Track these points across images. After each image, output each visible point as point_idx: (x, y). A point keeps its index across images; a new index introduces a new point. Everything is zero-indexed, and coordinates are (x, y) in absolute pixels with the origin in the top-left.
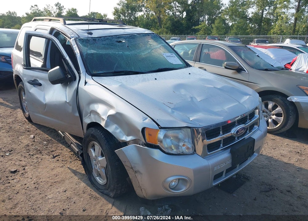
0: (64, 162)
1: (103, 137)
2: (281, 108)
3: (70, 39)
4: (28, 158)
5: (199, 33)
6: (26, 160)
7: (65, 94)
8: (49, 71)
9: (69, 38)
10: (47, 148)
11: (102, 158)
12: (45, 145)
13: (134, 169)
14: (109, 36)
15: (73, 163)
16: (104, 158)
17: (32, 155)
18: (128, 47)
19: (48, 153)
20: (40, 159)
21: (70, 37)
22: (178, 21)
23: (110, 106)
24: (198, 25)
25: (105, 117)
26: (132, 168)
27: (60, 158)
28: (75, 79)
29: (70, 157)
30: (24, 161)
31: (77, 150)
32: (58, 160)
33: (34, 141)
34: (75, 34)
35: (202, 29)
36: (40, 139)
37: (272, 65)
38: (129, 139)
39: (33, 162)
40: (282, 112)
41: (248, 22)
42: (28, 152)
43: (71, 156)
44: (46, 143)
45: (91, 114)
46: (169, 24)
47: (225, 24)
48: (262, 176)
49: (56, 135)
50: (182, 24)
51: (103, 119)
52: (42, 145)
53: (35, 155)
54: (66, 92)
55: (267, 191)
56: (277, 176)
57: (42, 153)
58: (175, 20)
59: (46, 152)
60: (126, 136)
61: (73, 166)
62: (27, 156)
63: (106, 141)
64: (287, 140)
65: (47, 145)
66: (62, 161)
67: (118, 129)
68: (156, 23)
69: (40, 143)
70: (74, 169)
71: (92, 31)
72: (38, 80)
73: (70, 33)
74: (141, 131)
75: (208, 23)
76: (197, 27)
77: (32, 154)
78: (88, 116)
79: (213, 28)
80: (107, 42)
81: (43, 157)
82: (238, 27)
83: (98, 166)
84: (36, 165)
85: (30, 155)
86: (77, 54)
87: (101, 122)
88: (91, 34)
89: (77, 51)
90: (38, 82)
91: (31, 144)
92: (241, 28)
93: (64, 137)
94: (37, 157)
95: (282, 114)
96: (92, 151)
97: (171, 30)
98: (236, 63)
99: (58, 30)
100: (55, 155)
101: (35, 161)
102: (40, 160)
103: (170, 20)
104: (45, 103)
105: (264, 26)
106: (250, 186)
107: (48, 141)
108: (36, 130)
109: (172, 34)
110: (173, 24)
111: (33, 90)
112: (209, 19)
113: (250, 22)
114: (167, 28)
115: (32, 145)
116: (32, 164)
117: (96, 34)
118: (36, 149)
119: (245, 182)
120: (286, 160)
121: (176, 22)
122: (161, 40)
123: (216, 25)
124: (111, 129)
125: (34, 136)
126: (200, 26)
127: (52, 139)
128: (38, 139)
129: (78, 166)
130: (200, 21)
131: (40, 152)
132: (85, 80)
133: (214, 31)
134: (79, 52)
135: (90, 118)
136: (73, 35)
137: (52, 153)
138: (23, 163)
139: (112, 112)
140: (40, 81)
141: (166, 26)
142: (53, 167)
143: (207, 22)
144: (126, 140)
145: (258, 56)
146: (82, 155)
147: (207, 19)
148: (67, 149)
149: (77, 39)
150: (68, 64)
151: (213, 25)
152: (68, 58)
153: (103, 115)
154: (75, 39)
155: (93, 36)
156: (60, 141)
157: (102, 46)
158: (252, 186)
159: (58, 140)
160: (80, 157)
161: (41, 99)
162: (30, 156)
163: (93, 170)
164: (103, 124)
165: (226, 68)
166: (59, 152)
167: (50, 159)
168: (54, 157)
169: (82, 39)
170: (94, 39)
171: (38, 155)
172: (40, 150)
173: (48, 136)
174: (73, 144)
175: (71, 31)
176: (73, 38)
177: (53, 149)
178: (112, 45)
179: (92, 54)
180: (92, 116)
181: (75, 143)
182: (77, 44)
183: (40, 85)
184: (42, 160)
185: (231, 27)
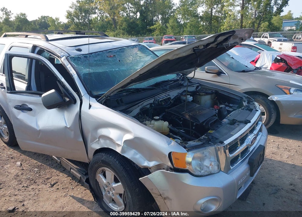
0: (65, 190)
1: (118, 163)
2: (264, 107)
3: (61, 58)
4: (23, 191)
5: (155, 32)
6: (22, 194)
7: (64, 119)
8: (43, 95)
9: (59, 57)
10: (40, 176)
11: (116, 185)
12: (37, 173)
13: (162, 196)
14: (100, 52)
15: (75, 189)
16: (120, 184)
17: (27, 187)
18: (119, 61)
19: (44, 182)
20: (37, 190)
21: (60, 55)
22: (134, 22)
23: (125, 130)
24: (153, 25)
25: (121, 143)
26: (160, 195)
27: (60, 186)
28: (75, 102)
29: (70, 183)
30: (20, 195)
31: (80, 176)
32: (58, 189)
33: (23, 170)
34: (64, 52)
35: (157, 29)
36: (29, 165)
37: (246, 66)
38: (152, 164)
39: (30, 195)
40: (265, 111)
41: (199, 20)
42: (20, 184)
43: (71, 181)
44: (37, 170)
45: (101, 139)
46: (124, 25)
47: (178, 22)
48: (264, 177)
49: (46, 159)
50: (137, 25)
51: (119, 145)
52: (33, 173)
53: (29, 186)
54: (64, 116)
55: (275, 193)
56: (277, 176)
57: (36, 182)
58: (131, 21)
59: (41, 181)
60: (148, 162)
61: (77, 193)
62: (20, 188)
63: (121, 167)
64: (272, 136)
65: (39, 173)
66: (63, 189)
67: (138, 154)
68: (112, 25)
69: (30, 171)
70: (80, 196)
71: (81, 47)
72: (27, 104)
73: (58, 52)
74: (168, 156)
75: (162, 22)
76: (152, 27)
77: (25, 185)
78: (95, 141)
79: (167, 27)
80: (99, 58)
81: (40, 187)
82: (191, 25)
83: (111, 193)
84: (35, 198)
85: (23, 186)
86: (74, 75)
87: (116, 148)
88: (80, 50)
89: (73, 72)
90: (27, 107)
91: (20, 173)
92: (194, 27)
93: (60, 162)
94: (33, 189)
95: (264, 112)
96: (102, 177)
97: (127, 31)
98: (215, 67)
99: (41, 48)
100: (52, 183)
101: (33, 193)
102: (37, 192)
103: (125, 21)
104: (38, 129)
105: (214, 23)
106: (258, 189)
107: (38, 167)
108: (21, 155)
109: (129, 35)
110: (129, 25)
111: (22, 116)
112: (162, 19)
113: (202, 20)
114: (123, 30)
115: (22, 174)
116: (30, 197)
117: (85, 50)
118: (28, 179)
119: (253, 186)
120: (278, 158)
121: (132, 23)
122: (148, 51)
123: (171, 24)
124: (130, 155)
125: (21, 163)
126: (155, 26)
127: (43, 164)
128: (26, 166)
129: (82, 193)
130: (154, 21)
131: (34, 182)
132: (90, 104)
133: (169, 30)
134: (75, 73)
135: (98, 144)
136: (62, 54)
137: (49, 181)
138: (20, 198)
139: (128, 137)
140: (30, 106)
141: (122, 27)
142: (55, 198)
143: (160, 22)
144: (148, 166)
145: (232, 58)
146: (87, 181)
147: (161, 19)
148: (63, 174)
149: (69, 58)
150: (64, 86)
151: (168, 25)
152: (63, 80)
153: (118, 140)
154: (66, 58)
155: (82, 53)
156: (52, 165)
157: (94, 62)
158: (260, 189)
159: (49, 165)
160: (86, 183)
161: (33, 125)
162: (24, 188)
163: (104, 197)
164: (118, 150)
165: (207, 72)
166: (56, 178)
167: (48, 189)
168: (52, 186)
169: (73, 57)
170: (85, 56)
171: (32, 186)
172: (33, 180)
173: (36, 161)
174: (73, 169)
175: (59, 49)
176: (64, 57)
177: (48, 176)
178: (104, 61)
179: (90, 74)
180: (102, 141)
181: (76, 168)
182: (71, 64)
183: (30, 110)
184: (39, 191)
185: (184, 25)
